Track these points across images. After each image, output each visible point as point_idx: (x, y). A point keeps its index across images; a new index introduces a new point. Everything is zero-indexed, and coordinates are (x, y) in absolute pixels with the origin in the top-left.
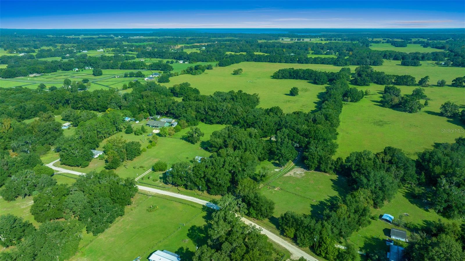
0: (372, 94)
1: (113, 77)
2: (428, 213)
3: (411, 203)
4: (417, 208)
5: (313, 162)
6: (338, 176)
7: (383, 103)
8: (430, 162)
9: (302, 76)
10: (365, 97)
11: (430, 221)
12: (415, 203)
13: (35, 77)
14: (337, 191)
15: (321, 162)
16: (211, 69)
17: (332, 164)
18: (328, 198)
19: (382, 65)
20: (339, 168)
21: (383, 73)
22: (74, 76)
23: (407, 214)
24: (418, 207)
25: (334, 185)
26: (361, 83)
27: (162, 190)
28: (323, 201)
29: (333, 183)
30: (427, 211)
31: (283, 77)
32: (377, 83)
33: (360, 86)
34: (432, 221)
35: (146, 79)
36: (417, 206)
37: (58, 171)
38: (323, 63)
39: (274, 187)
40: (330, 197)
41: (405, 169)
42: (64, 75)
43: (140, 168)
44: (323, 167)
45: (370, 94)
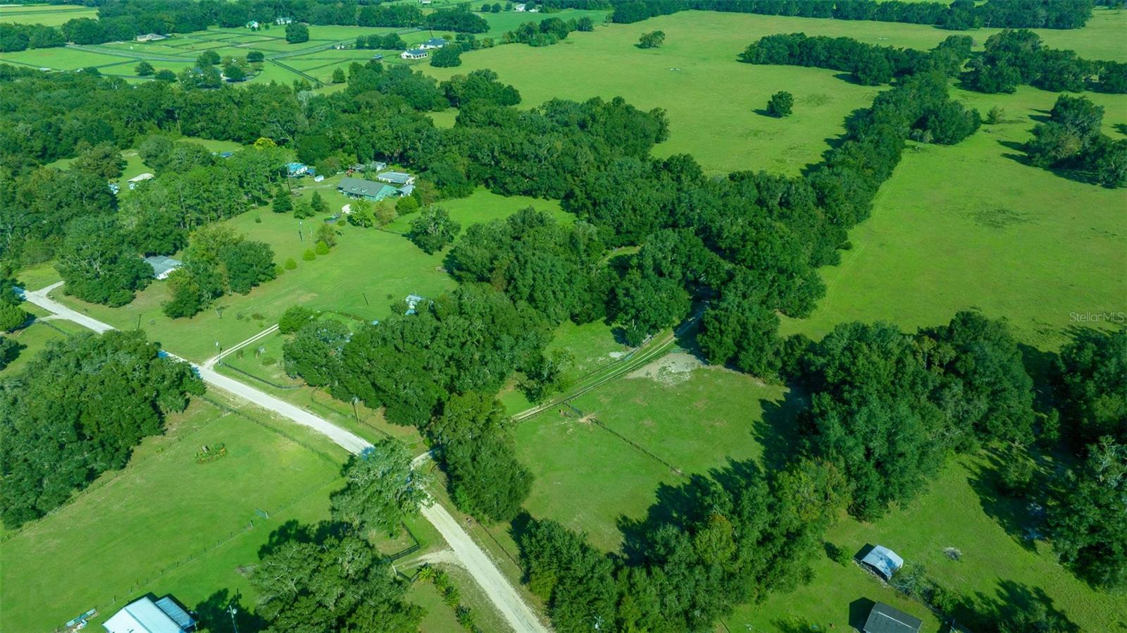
0: (1011, 122)
1: (330, 48)
2: (1031, 554)
3: (986, 511)
4: (1000, 531)
5: (720, 343)
6: (788, 390)
7: (1029, 154)
8: (1091, 377)
9: (822, 58)
10: (985, 131)
11: (1023, 589)
12: (997, 513)
13: (150, 42)
14: (762, 442)
15: (745, 344)
16: (590, 29)
17: (777, 353)
18: (722, 465)
19: (1084, 26)
20: (793, 369)
21: (1071, 53)
22: (240, 43)
23: (958, 551)
24: (1002, 530)
25: (762, 421)
26: (987, 86)
27: (270, 392)
28: (702, 474)
29: (764, 415)
30: (1029, 545)
31: (772, 60)
32: (1039, 84)
33: (985, 93)
34: (1029, 589)
35: (404, 54)
36: (1002, 525)
37: (48, 313)
38: (905, 20)
39: (580, 414)
40: (733, 463)
41: (995, 395)
42: (218, 40)
43: (252, 320)
44: (747, 359)
45: (1003, 122)
